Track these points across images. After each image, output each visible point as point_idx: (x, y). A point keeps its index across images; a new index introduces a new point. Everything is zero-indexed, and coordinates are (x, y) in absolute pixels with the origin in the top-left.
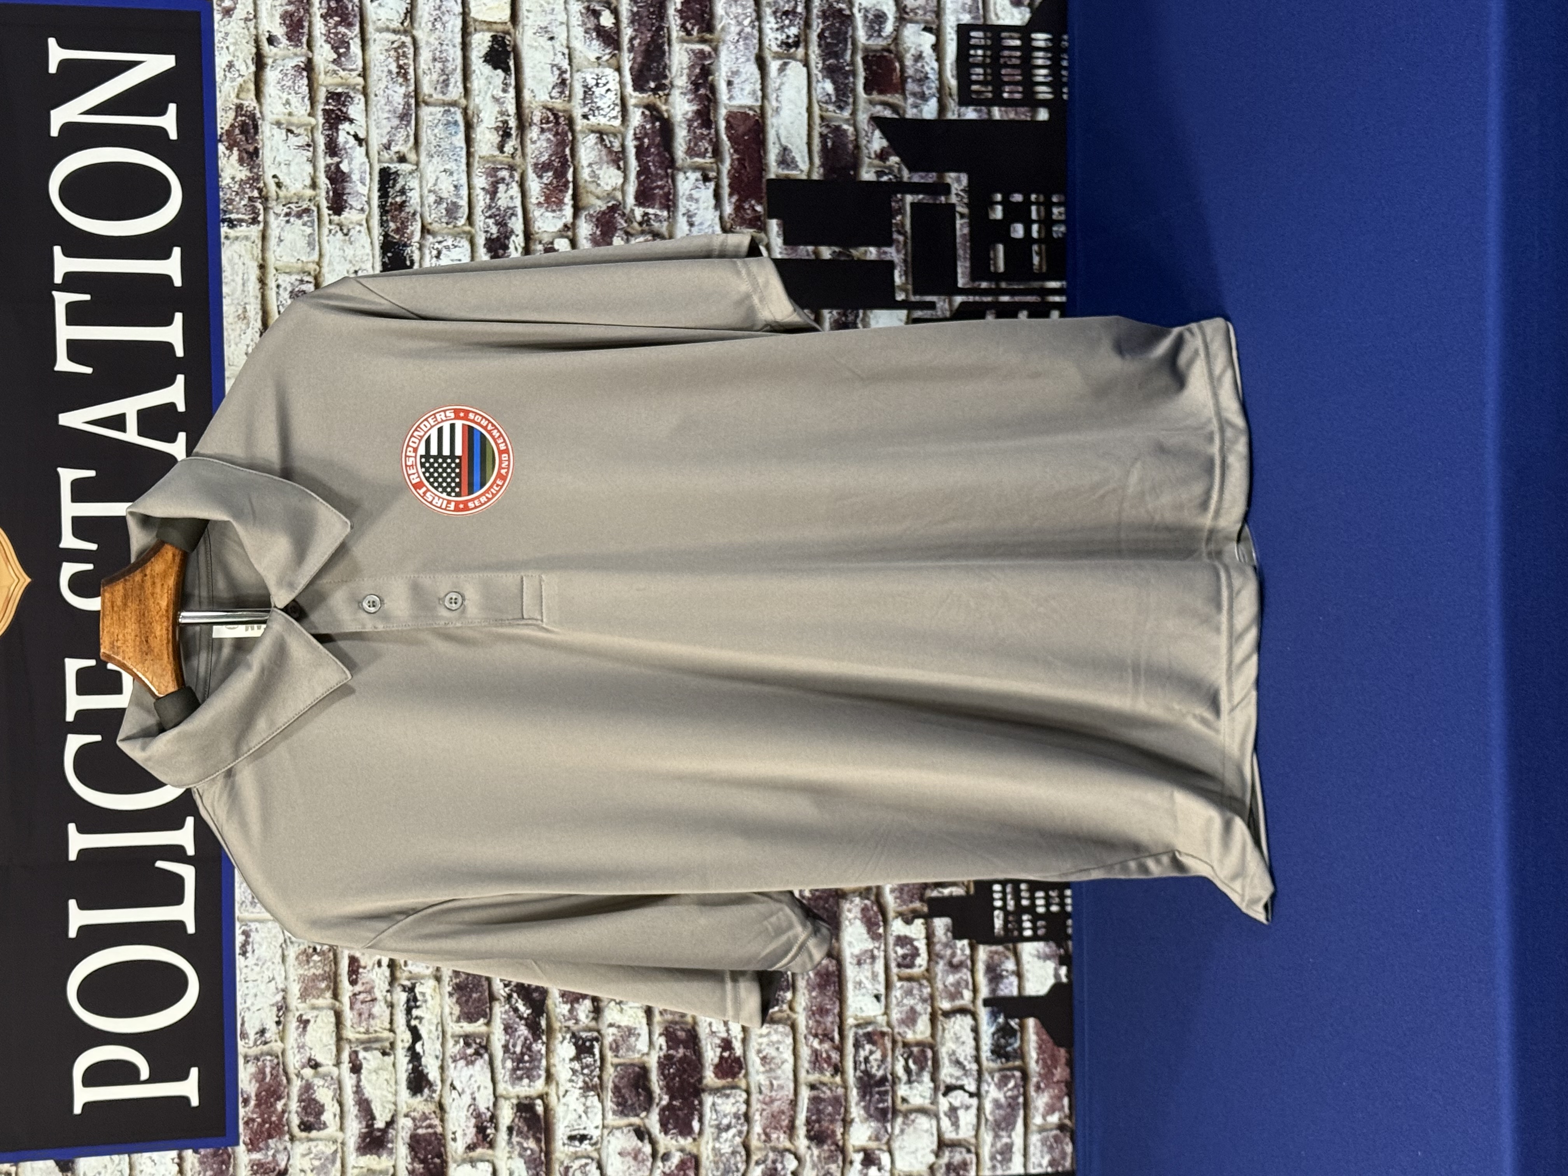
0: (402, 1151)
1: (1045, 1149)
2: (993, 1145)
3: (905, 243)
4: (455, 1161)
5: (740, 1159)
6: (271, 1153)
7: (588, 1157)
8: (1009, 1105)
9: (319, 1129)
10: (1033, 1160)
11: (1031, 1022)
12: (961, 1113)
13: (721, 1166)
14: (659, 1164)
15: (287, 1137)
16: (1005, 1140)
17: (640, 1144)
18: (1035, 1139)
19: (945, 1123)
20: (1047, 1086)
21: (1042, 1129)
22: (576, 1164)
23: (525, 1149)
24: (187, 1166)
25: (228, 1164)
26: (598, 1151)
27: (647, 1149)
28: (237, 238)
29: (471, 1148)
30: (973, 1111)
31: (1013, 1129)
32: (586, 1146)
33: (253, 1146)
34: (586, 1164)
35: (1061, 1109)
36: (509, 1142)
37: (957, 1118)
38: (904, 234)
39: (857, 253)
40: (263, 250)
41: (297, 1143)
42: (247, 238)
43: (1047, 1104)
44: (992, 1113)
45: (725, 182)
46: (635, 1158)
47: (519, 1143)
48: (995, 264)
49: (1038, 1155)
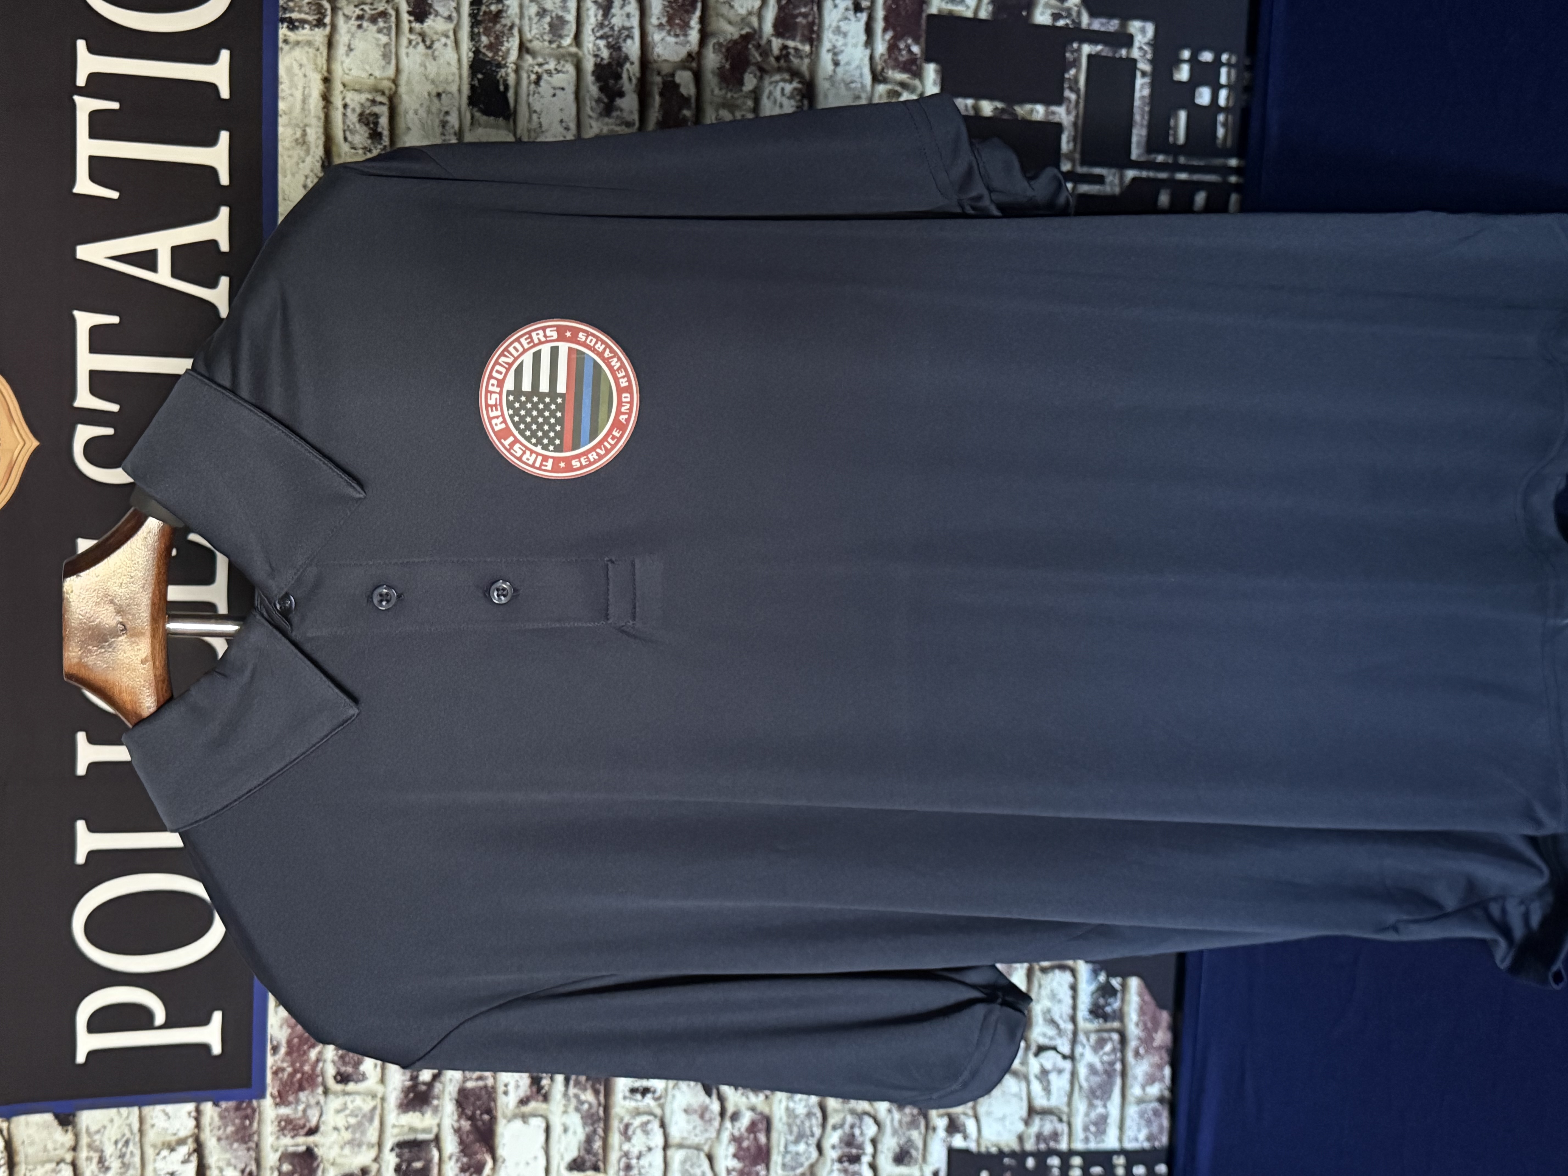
0: (449, 1108)
1: (1143, 1123)
2: (1087, 1115)
3: (1077, 103)
4: (505, 1117)
5: (816, 1122)
6: (301, 1107)
7: (651, 1113)
8: (1106, 1072)
9: (357, 1081)
10: (1130, 1133)
11: (1134, 983)
12: (1053, 1077)
13: (795, 1129)
14: (728, 1124)
15: (320, 1090)
16: (1100, 1110)
17: (707, 1100)
18: (1132, 1111)
19: (1036, 1087)
20: (1147, 1051)
21: (1140, 1101)
22: (637, 1122)
23: (582, 1103)
24: (206, 1120)
25: (251, 1118)
26: (662, 1107)
27: (715, 1106)
28: (298, 43)
29: (523, 1102)
30: (1067, 1076)
31: (1109, 1098)
32: (649, 1099)
33: (281, 1099)
34: (648, 1122)
35: (1162, 1079)
36: (565, 1095)
37: (1048, 1082)
38: (1077, 91)
39: (1022, 110)
40: (329, 59)
41: (331, 1097)
42: (309, 43)
43: (1147, 1074)
44: (1087, 1080)
45: (880, 13)
46: (702, 1116)
47: (576, 1096)
48: (1176, 135)
49: (1135, 1128)
